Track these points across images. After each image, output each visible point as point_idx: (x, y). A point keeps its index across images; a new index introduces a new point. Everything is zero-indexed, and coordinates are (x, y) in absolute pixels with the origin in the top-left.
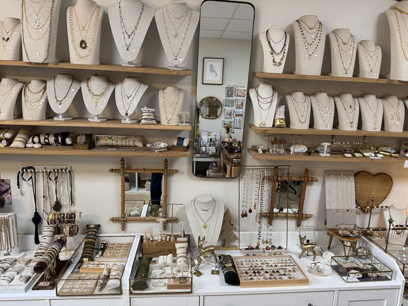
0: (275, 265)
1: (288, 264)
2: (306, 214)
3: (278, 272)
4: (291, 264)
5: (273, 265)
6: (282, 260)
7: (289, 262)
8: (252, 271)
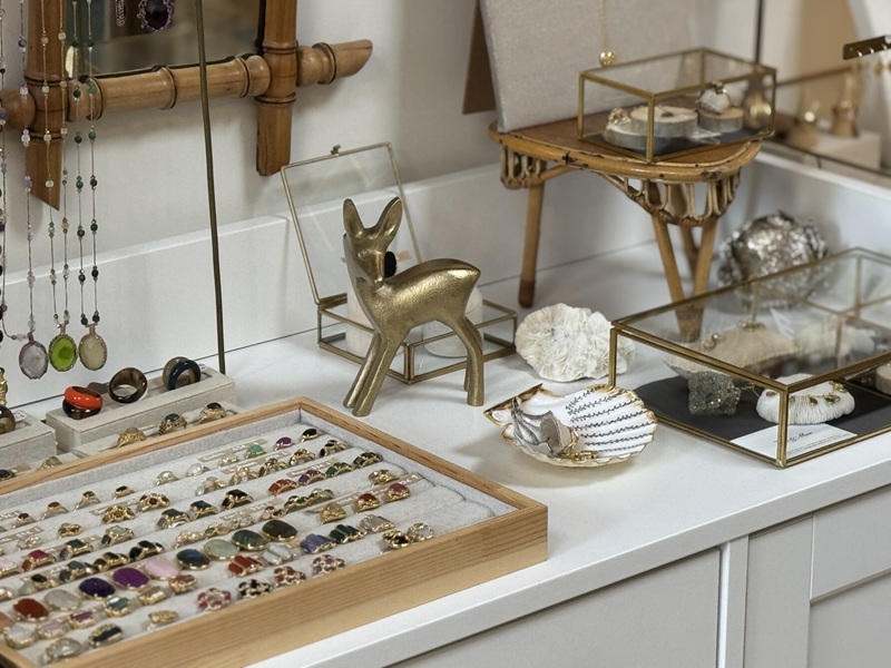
0: (221, 495)
1: (320, 465)
2: (322, 48)
3: (278, 530)
4: (348, 457)
5: (215, 499)
6: (254, 451)
7: (318, 444)
8: (72, 587)
